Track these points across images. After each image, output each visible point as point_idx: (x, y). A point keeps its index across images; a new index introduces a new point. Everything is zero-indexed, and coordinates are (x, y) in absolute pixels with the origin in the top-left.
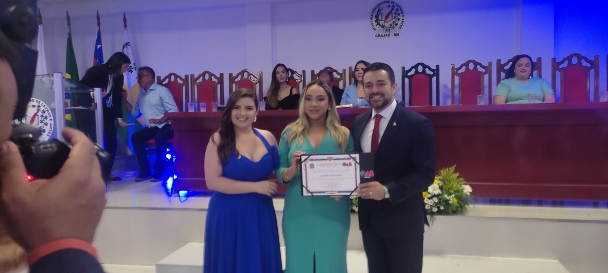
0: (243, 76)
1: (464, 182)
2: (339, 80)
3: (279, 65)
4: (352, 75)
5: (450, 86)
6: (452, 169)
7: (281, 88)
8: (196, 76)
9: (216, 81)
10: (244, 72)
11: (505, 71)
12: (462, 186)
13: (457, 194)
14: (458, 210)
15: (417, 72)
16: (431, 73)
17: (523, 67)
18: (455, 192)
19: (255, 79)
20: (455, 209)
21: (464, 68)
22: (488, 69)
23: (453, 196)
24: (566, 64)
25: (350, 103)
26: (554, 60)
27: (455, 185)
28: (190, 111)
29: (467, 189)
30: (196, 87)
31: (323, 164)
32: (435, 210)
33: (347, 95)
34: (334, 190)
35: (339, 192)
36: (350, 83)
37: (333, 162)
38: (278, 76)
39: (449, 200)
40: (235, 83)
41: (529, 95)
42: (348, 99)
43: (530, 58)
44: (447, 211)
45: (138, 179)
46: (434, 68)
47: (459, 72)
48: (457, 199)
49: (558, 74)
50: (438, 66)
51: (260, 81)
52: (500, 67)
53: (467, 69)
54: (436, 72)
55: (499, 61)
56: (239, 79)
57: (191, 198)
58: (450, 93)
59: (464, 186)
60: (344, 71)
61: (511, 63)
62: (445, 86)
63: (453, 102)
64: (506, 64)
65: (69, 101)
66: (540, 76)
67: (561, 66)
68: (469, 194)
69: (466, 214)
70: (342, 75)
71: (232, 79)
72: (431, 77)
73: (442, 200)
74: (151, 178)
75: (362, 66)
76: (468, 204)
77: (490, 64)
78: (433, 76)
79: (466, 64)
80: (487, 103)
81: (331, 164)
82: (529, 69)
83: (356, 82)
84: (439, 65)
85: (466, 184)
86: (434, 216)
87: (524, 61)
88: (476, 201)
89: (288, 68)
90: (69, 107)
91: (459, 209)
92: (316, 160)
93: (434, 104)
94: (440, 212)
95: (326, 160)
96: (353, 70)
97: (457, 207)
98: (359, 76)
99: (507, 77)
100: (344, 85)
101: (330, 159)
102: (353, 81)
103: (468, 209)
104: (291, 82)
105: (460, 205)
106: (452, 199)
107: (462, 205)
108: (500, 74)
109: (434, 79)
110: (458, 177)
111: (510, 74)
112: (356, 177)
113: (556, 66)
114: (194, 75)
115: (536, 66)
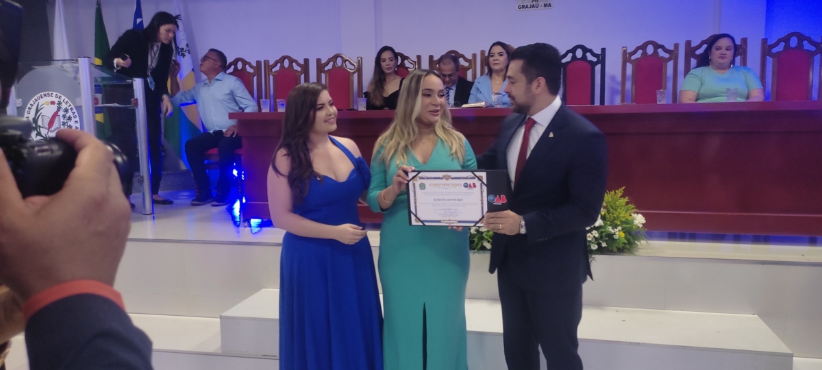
0: (335, 62)
1: (635, 210)
2: (467, 69)
3: (385, 49)
4: (486, 61)
5: (619, 78)
6: (619, 192)
7: (387, 80)
8: (271, 63)
9: (299, 69)
10: (336, 57)
11: (696, 57)
12: (633, 214)
13: (624, 225)
14: (625, 249)
15: (574, 57)
16: (595, 59)
17: (723, 51)
18: (622, 222)
19: (353, 67)
20: (621, 246)
21: (640, 52)
22: (673, 54)
23: (620, 228)
24: (780, 48)
25: (481, 101)
26: (764, 41)
27: (622, 214)
28: (263, 111)
29: (639, 220)
30: (271, 77)
31: (437, 184)
32: (594, 247)
33: (478, 89)
34: (452, 218)
35: (459, 222)
36: (482, 74)
37: (450, 181)
38: (383, 64)
39: (615, 234)
40: (325, 72)
41: (728, 90)
42: (479, 96)
43: (733, 39)
44: (610, 249)
45: (195, 202)
46: (598, 52)
47: (633, 57)
48: (624, 232)
49: (770, 60)
50: (603, 50)
51: (359, 70)
52: (690, 52)
53: (645, 53)
54: (601, 58)
55: (688, 43)
56: (330, 67)
57: (265, 229)
58: (620, 88)
59: (634, 215)
60: (474, 56)
61: (705, 46)
62: (613, 78)
63: (623, 100)
64: (699, 47)
65: (99, 96)
66: (744, 63)
67: (775, 50)
68: (641, 226)
69: (636, 253)
70: (472, 62)
71: (320, 67)
72: (593, 64)
73: (604, 235)
74: (213, 201)
75: (498, 49)
76: (638, 240)
77: (676, 46)
78: (596, 63)
79: (643, 47)
80: (670, 102)
81: (448, 185)
82: (730, 54)
83: (491, 72)
84: (605, 49)
85: (637, 213)
86: (593, 256)
87: (724, 42)
88: (650, 236)
89: (397, 51)
90: (100, 105)
91: (627, 246)
92: (428, 178)
93: (597, 103)
94: (601, 251)
95: (442, 178)
96: (487, 55)
97: (625, 244)
98: (495, 64)
99: (699, 65)
100: (474, 76)
101: (447, 178)
102: (486, 71)
103: (640, 247)
104: (401, 71)
105: (628, 240)
106: (619, 234)
107: (632, 240)
108: (690, 60)
109: (598, 68)
110: (627, 203)
111: (704, 61)
112: (482, 203)
113: (767, 50)
114: (268, 61)
115: (739, 50)
